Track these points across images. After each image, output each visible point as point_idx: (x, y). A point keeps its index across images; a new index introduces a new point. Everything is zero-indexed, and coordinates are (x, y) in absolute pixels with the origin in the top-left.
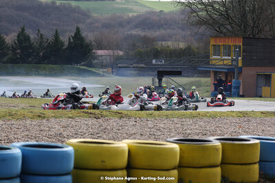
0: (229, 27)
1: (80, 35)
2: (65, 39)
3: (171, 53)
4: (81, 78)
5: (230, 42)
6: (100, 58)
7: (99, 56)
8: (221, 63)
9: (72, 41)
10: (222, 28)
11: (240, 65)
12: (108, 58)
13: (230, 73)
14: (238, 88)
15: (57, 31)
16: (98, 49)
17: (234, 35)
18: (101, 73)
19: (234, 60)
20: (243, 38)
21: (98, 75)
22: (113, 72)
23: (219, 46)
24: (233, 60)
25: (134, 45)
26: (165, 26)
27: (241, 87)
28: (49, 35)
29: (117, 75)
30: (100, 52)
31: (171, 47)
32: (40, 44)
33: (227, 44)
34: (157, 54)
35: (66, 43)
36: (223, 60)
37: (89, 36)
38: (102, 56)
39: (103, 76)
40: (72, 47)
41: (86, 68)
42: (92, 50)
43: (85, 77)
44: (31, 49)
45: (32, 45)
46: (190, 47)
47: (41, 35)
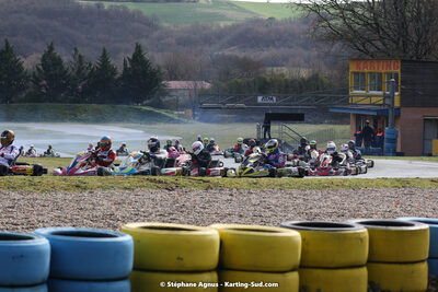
0: (379, 44)
1: (141, 56)
2: (118, 63)
3: (287, 86)
5: (381, 68)
6: (174, 93)
7: (171, 90)
8: (367, 101)
9: (129, 66)
10: (368, 45)
11: (397, 104)
12: (186, 93)
13: (381, 117)
14: (393, 141)
15: (104, 51)
16: (171, 80)
17: (387, 56)
18: (176, 118)
19: (388, 97)
20: (402, 61)
21: (171, 120)
22: (194, 116)
23: (363, 74)
24: (385, 97)
25: (228, 73)
26: (276, 43)
27: (399, 140)
28: (92, 57)
29: (200, 120)
30: (173, 84)
31: (287, 77)
32: (79, 72)
33: (376, 70)
34: (264, 87)
35: (120, 71)
36: (370, 96)
37: (156, 59)
38: (176, 90)
39: (178, 122)
40: (129, 75)
41: (151, 109)
42: (161, 80)
43: (150, 124)
44: (64, 79)
45: (66, 72)
46: (317, 75)
47: (80, 56)
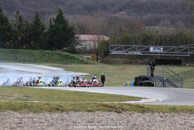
1: (62, 18)
2: (47, 21)
3: (161, 40)
4: (63, 65)
6: (82, 43)
7: (82, 41)
9: (53, 24)
12: (92, 43)
15: (37, 13)
16: (81, 34)
18: (85, 60)
21: (82, 62)
22: (97, 59)
25: (121, 30)
26: (152, 10)
29: (101, 62)
30: (83, 37)
31: (160, 33)
32: (19, 27)
34: (147, 41)
35: (47, 27)
37: (71, 20)
38: (85, 41)
39: (87, 63)
40: (54, 31)
41: (68, 54)
42: (75, 34)
43: (68, 64)
44: (9, 32)
45: (11, 27)
46: (182, 33)
47: (20, 17)
